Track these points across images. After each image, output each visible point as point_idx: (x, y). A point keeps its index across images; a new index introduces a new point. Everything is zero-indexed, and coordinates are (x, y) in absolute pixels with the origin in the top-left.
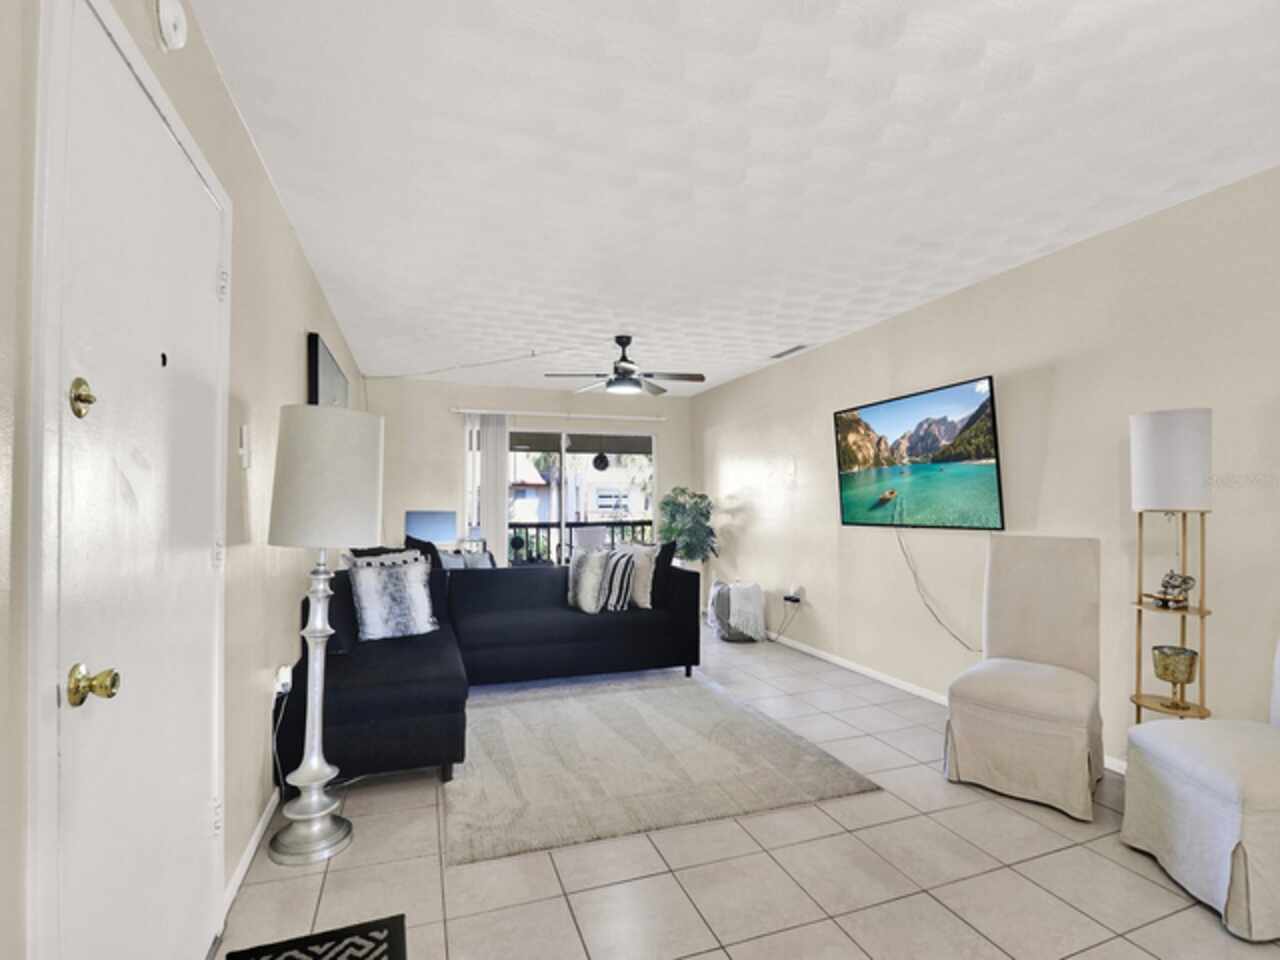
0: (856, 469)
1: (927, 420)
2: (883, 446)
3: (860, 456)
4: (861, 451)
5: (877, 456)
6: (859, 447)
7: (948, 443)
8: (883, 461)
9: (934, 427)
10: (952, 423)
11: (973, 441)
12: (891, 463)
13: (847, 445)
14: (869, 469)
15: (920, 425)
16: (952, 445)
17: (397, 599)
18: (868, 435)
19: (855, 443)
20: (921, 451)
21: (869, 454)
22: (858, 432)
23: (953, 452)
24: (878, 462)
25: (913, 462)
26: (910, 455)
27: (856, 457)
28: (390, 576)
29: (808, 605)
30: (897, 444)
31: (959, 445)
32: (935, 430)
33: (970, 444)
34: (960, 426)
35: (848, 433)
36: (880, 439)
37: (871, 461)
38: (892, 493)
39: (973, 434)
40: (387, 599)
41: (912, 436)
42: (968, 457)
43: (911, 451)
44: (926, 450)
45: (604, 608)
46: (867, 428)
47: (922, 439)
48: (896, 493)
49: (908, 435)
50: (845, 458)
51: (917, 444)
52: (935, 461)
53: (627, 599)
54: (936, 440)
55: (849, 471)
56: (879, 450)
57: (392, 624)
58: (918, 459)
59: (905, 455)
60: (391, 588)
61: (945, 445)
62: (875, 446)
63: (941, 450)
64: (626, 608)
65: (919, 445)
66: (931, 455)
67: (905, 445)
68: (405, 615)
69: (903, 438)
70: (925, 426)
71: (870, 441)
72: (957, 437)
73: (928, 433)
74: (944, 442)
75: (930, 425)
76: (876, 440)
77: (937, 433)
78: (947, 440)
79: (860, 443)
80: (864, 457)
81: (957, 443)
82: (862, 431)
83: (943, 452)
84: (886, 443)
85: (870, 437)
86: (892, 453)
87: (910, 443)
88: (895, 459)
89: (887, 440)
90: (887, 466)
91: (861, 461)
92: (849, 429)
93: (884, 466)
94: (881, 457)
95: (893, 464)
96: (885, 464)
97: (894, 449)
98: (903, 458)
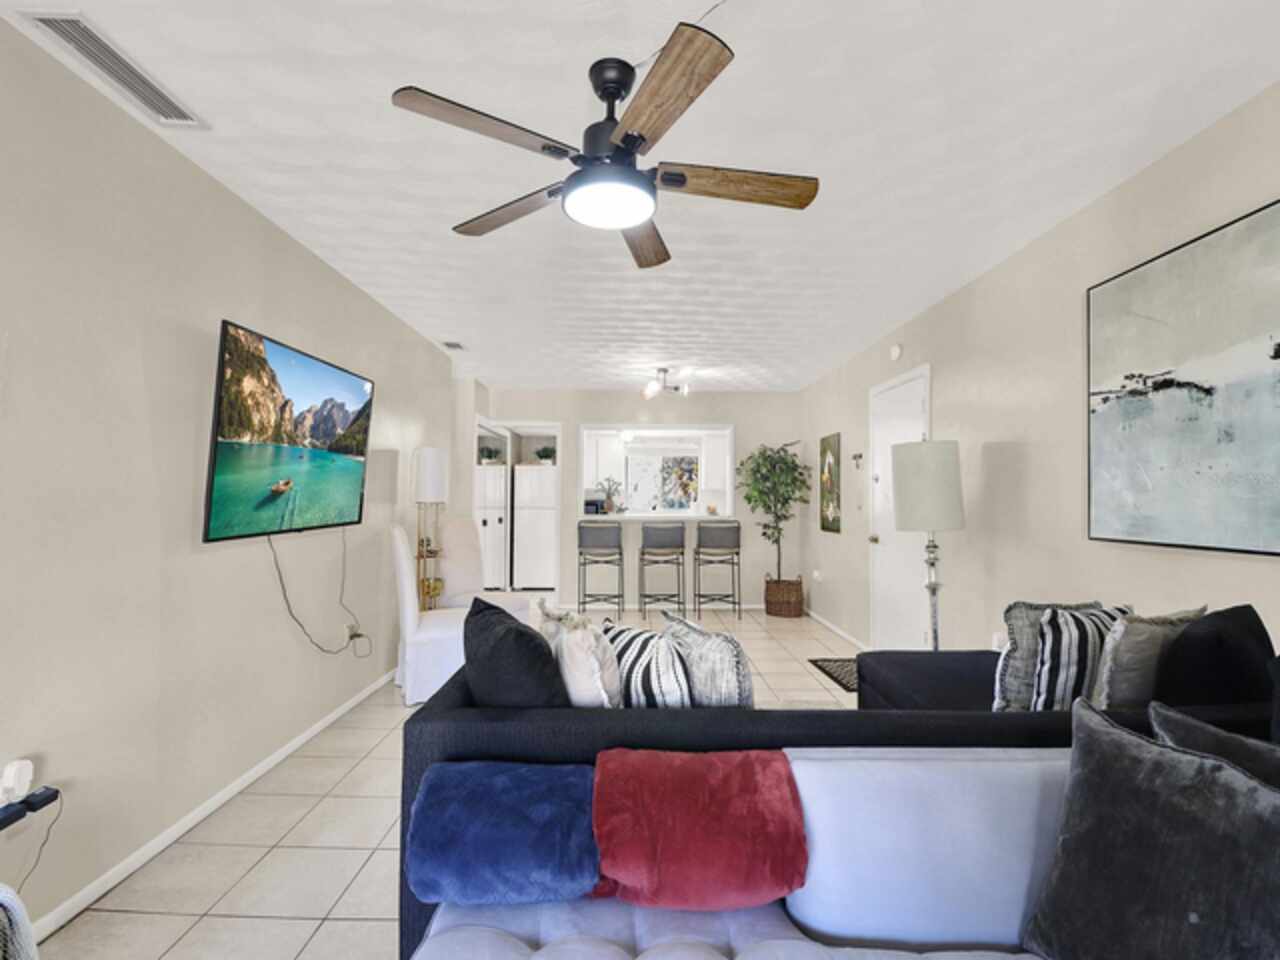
0: (246, 439)
1: (332, 400)
2: (287, 415)
3: (256, 419)
4: (258, 411)
5: (278, 426)
6: (257, 404)
7: (342, 432)
8: (284, 436)
9: (334, 410)
10: (347, 411)
11: (356, 436)
12: (292, 441)
13: (240, 392)
14: (265, 441)
15: (326, 403)
16: (344, 435)
18: (273, 391)
19: (252, 394)
20: (321, 434)
21: (269, 422)
22: (259, 379)
23: (343, 443)
24: (277, 437)
25: (314, 446)
26: (312, 436)
27: (250, 419)
30: (302, 416)
31: (348, 437)
32: (335, 414)
33: (354, 438)
34: (350, 418)
35: (245, 374)
36: (286, 403)
37: (270, 432)
38: (287, 484)
39: (357, 430)
41: (316, 413)
43: (314, 428)
44: (326, 434)
46: (273, 379)
47: (325, 420)
48: (291, 484)
49: (314, 410)
50: (229, 414)
54: (334, 425)
55: (235, 440)
56: (282, 418)
58: (318, 443)
59: (307, 434)
61: (339, 434)
62: (277, 409)
63: (337, 438)
65: (322, 426)
66: (328, 442)
67: (309, 422)
69: (309, 411)
70: (330, 406)
71: (274, 400)
72: (348, 429)
73: (330, 415)
74: (339, 430)
75: (333, 406)
76: (280, 402)
77: (336, 418)
78: (342, 429)
79: (261, 400)
80: (261, 422)
81: (347, 434)
82: (266, 382)
83: (337, 441)
84: (291, 412)
85: (275, 395)
86: (296, 428)
87: (315, 421)
88: (297, 436)
89: (294, 409)
90: (289, 443)
91: (257, 428)
92: (247, 367)
93: (283, 442)
94: (283, 429)
95: (295, 443)
96: (286, 441)
97: (298, 422)
98: (305, 437)
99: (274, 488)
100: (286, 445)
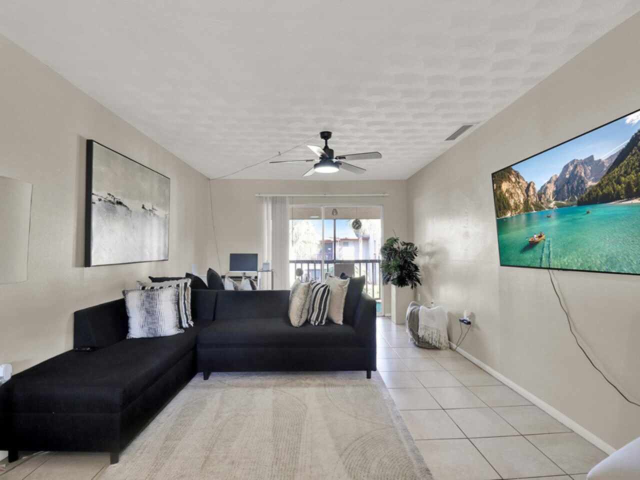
0: (509, 215)
1: (574, 161)
2: (531, 193)
3: (512, 203)
4: (512, 198)
5: (526, 202)
6: (511, 194)
7: (595, 184)
8: (532, 206)
9: (578, 169)
10: (600, 160)
11: (623, 179)
12: (539, 207)
13: (501, 192)
14: (519, 213)
15: (566, 167)
16: (599, 185)
17: (150, 313)
18: (519, 183)
19: (507, 191)
20: (566, 194)
21: (520, 201)
22: (510, 180)
23: (601, 193)
24: (527, 208)
25: (560, 206)
26: (556, 199)
27: (509, 205)
28: (148, 297)
29: (478, 328)
30: (544, 189)
31: (607, 184)
32: (581, 171)
33: (619, 183)
34: (607, 165)
35: (502, 182)
36: (529, 185)
37: (522, 207)
38: (540, 237)
39: (622, 172)
40: (144, 312)
41: (557, 180)
42: (617, 197)
43: (558, 194)
44: (572, 192)
45: (307, 322)
46: (518, 176)
47: (568, 182)
48: (543, 237)
49: (554, 179)
50: (501, 205)
51: (564, 186)
52: (581, 203)
53: (325, 317)
54: (582, 181)
55: (503, 217)
56: (528, 196)
57: (146, 328)
58: (564, 203)
59: (551, 199)
60: (147, 305)
61: (591, 186)
62: (524, 192)
63: (587, 191)
64: (324, 323)
65: (566, 187)
66: (577, 198)
67: (551, 189)
68: (155, 323)
69: (549, 182)
70: (571, 168)
71: (520, 188)
72: (604, 177)
73: (574, 175)
74: (590, 183)
75: (576, 167)
76: (526, 186)
77: (583, 174)
78: (593, 181)
79: (513, 191)
80: (516, 204)
81: (605, 183)
82: (514, 180)
83: (590, 194)
84: (534, 189)
85: (520, 184)
86: (540, 198)
87: (557, 187)
88: (542, 203)
89: (535, 186)
90: (536, 210)
91: (513, 207)
92: (502, 178)
93: (532, 210)
94: (530, 202)
95: (541, 208)
96: (533, 209)
97: (541, 194)
98: (550, 202)
99: (530, 240)
100: (534, 211)
